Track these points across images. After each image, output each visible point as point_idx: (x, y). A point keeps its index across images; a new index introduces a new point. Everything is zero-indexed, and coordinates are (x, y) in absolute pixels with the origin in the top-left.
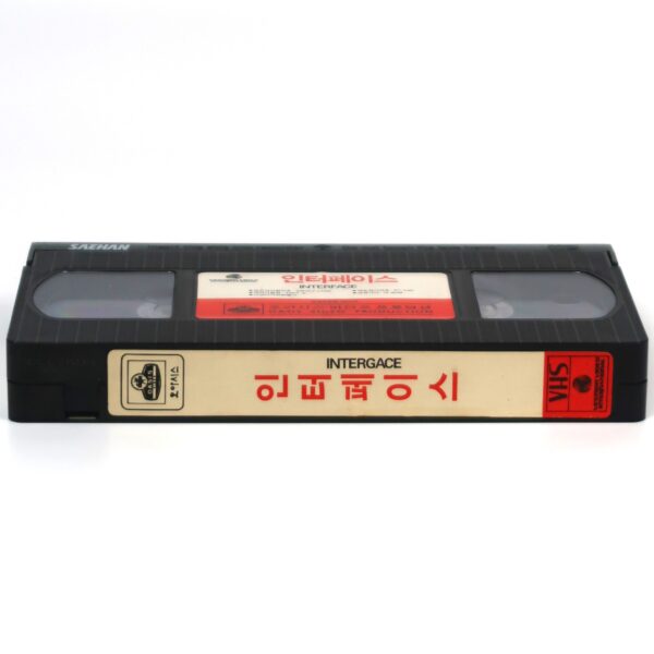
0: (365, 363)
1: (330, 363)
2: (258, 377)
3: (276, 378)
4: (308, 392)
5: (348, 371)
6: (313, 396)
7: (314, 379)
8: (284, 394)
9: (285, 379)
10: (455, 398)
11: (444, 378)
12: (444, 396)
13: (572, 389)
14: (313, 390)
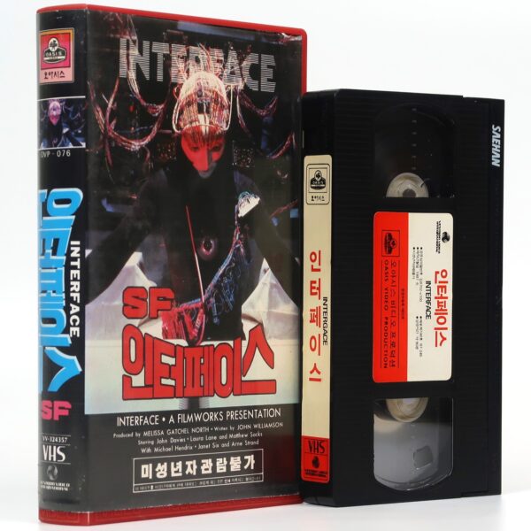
0: (325, 322)
1: (325, 299)
2: (320, 252)
3: (320, 264)
4: (313, 285)
5: (322, 310)
6: (312, 288)
7: (319, 289)
8: (313, 270)
9: (319, 270)
10: (311, 379)
11: (319, 373)
12: (311, 372)
13: (313, 455)
14: (314, 288)
